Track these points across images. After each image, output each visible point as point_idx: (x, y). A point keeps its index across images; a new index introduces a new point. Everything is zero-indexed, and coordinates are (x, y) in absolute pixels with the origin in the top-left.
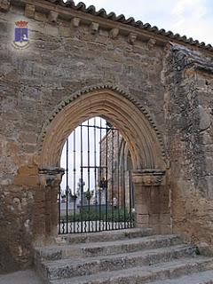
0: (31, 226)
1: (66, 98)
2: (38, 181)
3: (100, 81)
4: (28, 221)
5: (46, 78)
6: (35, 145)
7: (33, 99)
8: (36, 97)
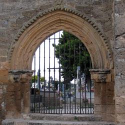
0: (5, 106)
1: (26, 24)
2: (8, 79)
3: (51, 6)
4: (3, 103)
5: (12, 12)
6: (6, 57)
7: (4, 28)
8: (6, 26)
